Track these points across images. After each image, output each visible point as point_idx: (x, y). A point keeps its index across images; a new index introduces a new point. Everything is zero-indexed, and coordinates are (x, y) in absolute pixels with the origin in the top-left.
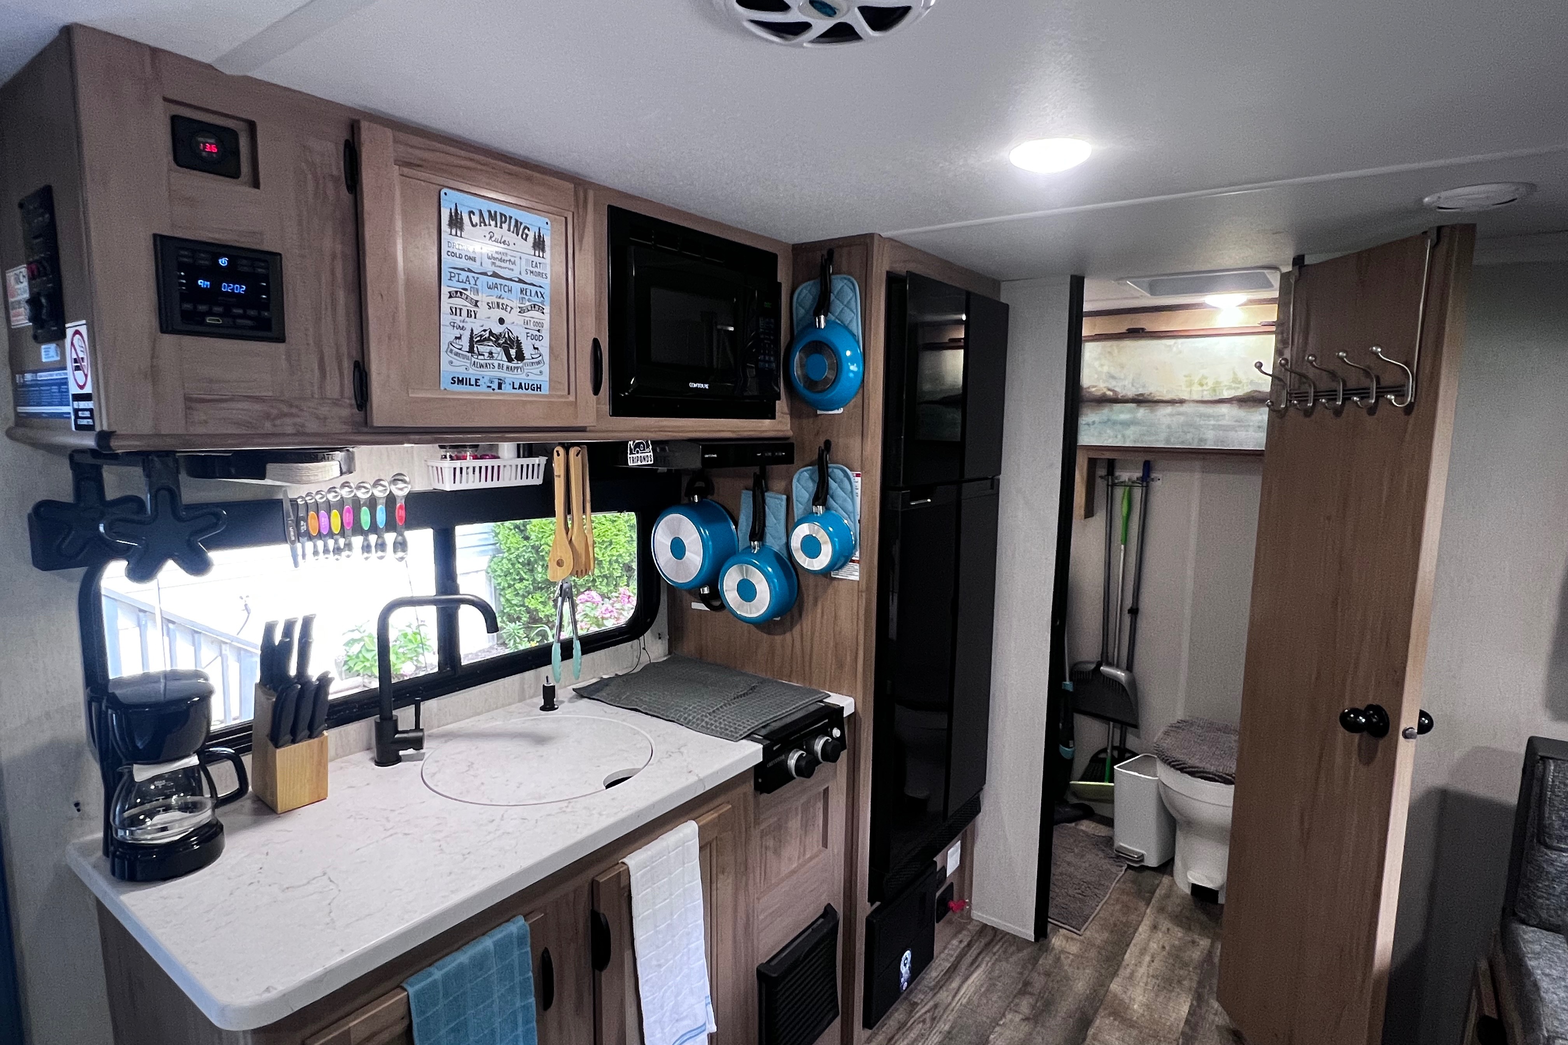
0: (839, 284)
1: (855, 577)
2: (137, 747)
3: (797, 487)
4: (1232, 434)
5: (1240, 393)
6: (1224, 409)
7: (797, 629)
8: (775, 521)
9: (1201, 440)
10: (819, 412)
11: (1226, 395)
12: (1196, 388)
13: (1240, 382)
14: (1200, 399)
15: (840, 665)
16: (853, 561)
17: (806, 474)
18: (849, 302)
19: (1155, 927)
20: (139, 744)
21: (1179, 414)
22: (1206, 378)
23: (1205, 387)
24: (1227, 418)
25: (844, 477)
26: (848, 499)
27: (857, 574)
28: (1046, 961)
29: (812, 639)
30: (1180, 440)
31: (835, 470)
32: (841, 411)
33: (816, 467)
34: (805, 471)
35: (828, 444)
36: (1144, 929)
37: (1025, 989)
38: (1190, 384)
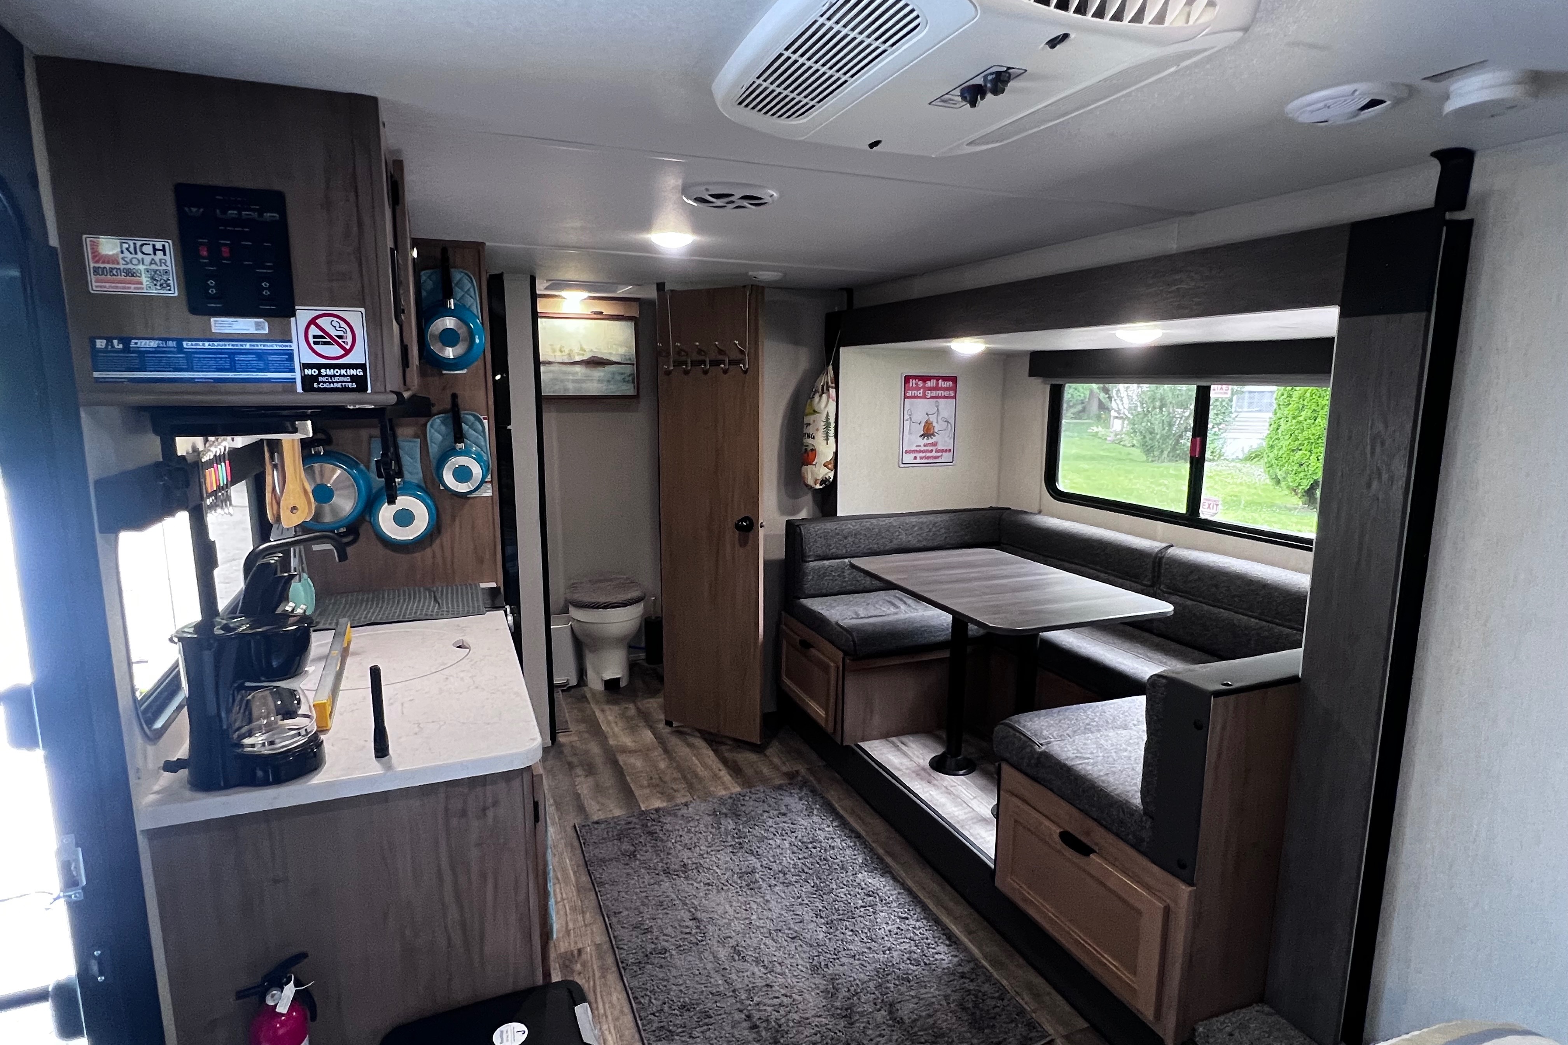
0: (457, 275)
1: (489, 493)
2: (272, 666)
3: (430, 431)
4: (584, 385)
5: (585, 358)
6: (578, 369)
7: (438, 542)
8: (411, 460)
9: (566, 390)
10: (444, 372)
11: (578, 359)
12: (558, 354)
13: (585, 351)
14: (561, 361)
15: (481, 561)
16: (486, 482)
17: (438, 421)
18: (469, 290)
19: (603, 711)
20: (275, 664)
21: (550, 372)
22: (563, 347)
23: (563, 353)
24: (579, 374)
25: (476, 420)
26: (480, 437)
27: (490, 491)
28: (567, 751)
29: (452, 549)
30: (552, 390)
31: (468, 416)
32: (465, 371)
33: (450, 415)
34: (438, 418)
35: (454, 396)
36: (598, 714)
37: (571, 767)
38: (554, 351)
